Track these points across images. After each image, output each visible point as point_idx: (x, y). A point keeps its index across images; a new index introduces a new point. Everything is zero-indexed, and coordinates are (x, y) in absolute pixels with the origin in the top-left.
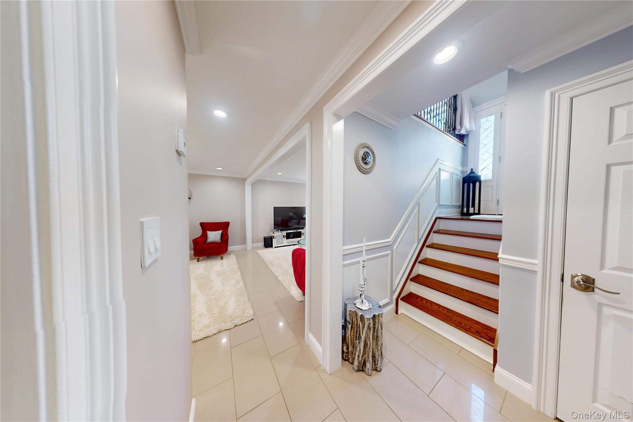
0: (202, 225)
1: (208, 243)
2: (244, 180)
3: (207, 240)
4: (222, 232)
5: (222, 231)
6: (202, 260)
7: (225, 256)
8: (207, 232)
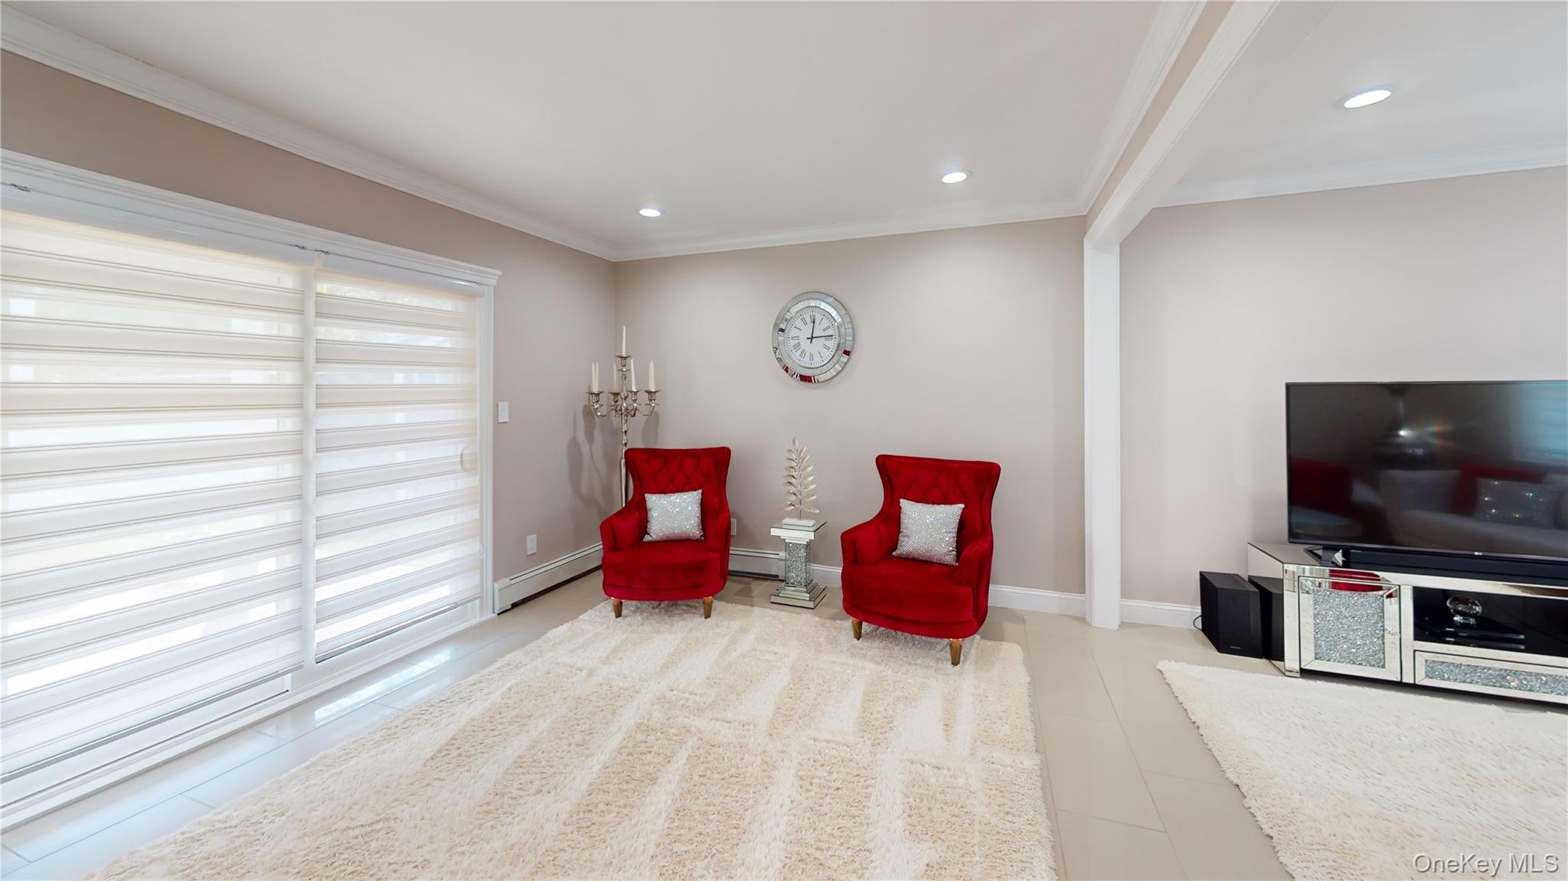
0: (887, 465)
1: (900, 558)
2: (1077, 228)
3: (898, 540)
4: (964, 510)
5: (962, 506)
6: (871, 636)
7: (973, 645)
8: (901, 500)
